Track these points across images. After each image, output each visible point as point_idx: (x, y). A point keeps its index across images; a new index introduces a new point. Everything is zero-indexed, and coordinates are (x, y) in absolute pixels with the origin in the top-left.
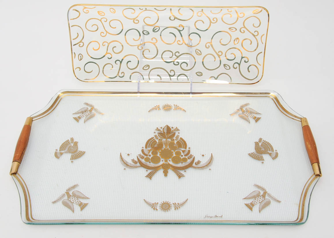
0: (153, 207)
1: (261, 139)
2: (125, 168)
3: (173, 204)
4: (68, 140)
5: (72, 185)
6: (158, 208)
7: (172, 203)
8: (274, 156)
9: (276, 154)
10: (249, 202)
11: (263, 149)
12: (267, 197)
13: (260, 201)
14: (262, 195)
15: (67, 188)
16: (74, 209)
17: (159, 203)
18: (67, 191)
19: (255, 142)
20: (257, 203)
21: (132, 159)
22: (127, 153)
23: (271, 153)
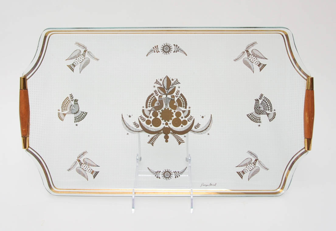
0: (157, 176)
1: (262, 95)
2: (128, 133)
3: (174, 172)
4: (68, 97)
5: (82, 152)
6: (161, 175)
7: (172, 171)
8: (271, 116)
9: (274, 114)
10: (240, 169)
11: (262, 109)
12: (257, 164)
13: (251, 170)
14: (253, 163)
15: (78, 155)
16: (88, 177)
17: (162, 171)
18: (78, 158)
19: (255, 100)
20: (247, 171)
21: (134, 122)
22: (128, 115)
23: (269, 114)
